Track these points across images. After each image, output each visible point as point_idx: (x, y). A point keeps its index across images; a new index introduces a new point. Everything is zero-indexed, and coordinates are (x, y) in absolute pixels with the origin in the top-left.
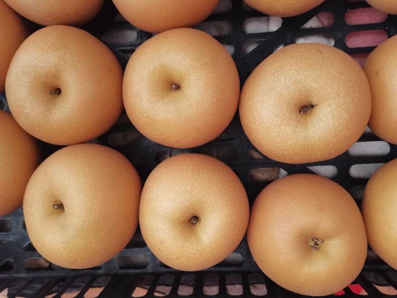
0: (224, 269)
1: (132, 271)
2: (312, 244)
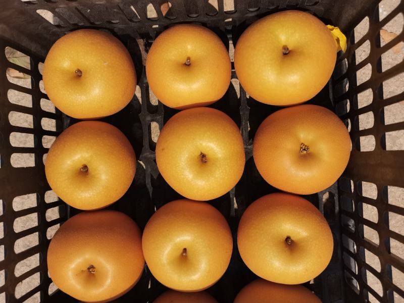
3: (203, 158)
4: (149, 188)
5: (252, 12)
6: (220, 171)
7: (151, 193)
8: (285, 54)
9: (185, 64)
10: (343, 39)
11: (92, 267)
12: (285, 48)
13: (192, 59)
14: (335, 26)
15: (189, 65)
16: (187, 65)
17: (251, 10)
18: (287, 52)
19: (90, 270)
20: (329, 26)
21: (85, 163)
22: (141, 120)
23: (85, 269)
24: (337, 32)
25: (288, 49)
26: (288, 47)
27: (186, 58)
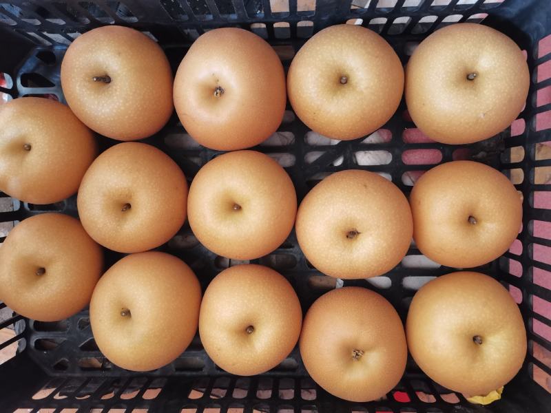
0: (278, 374)
1: (188, 374)
6: (337, 255)
9: (471, 216)
11: (222, 92)
15: (469, 221)
19: (218, 91)
23: (220, 84)
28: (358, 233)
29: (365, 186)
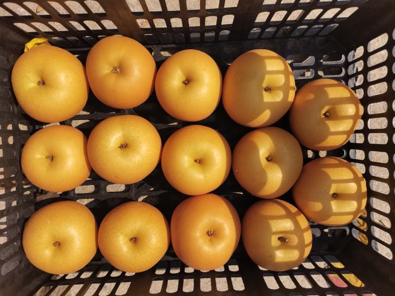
2: (118, 70)
3: (124, 146)
4: (160, 193)
5: (13, 109)
6: (133, 133)
7: (164, 191)
8: (44, 83)
9: (52, 160)
10: (35, 41)
11: (208, 233)
12: (39, 83)
13: (47, 154)
14: (25, 47)
15: (53, 157)
16: (52, 158)
17: (11, 109)
18: (42, 82)
19: (210, 234)
20: (26, 50)
21: (127, 239)
22: (104, 199)
23: (209, 238)
24: (30, 45)
25: (39, 81)
26: (38, 81)
27: (47, 159)
28: (120, 147)
29: (117, 177)
